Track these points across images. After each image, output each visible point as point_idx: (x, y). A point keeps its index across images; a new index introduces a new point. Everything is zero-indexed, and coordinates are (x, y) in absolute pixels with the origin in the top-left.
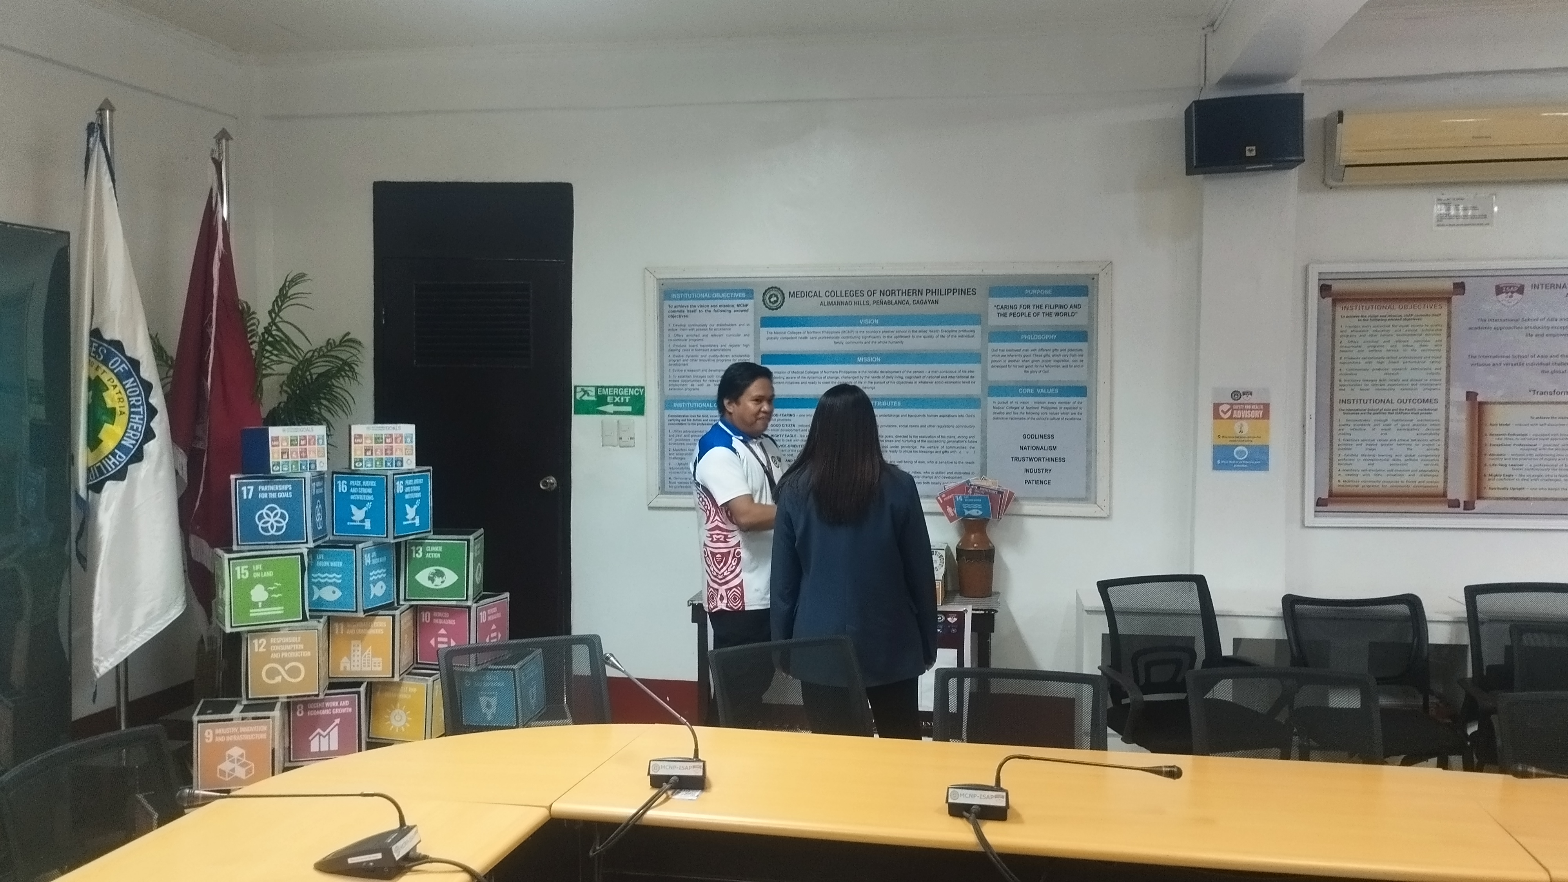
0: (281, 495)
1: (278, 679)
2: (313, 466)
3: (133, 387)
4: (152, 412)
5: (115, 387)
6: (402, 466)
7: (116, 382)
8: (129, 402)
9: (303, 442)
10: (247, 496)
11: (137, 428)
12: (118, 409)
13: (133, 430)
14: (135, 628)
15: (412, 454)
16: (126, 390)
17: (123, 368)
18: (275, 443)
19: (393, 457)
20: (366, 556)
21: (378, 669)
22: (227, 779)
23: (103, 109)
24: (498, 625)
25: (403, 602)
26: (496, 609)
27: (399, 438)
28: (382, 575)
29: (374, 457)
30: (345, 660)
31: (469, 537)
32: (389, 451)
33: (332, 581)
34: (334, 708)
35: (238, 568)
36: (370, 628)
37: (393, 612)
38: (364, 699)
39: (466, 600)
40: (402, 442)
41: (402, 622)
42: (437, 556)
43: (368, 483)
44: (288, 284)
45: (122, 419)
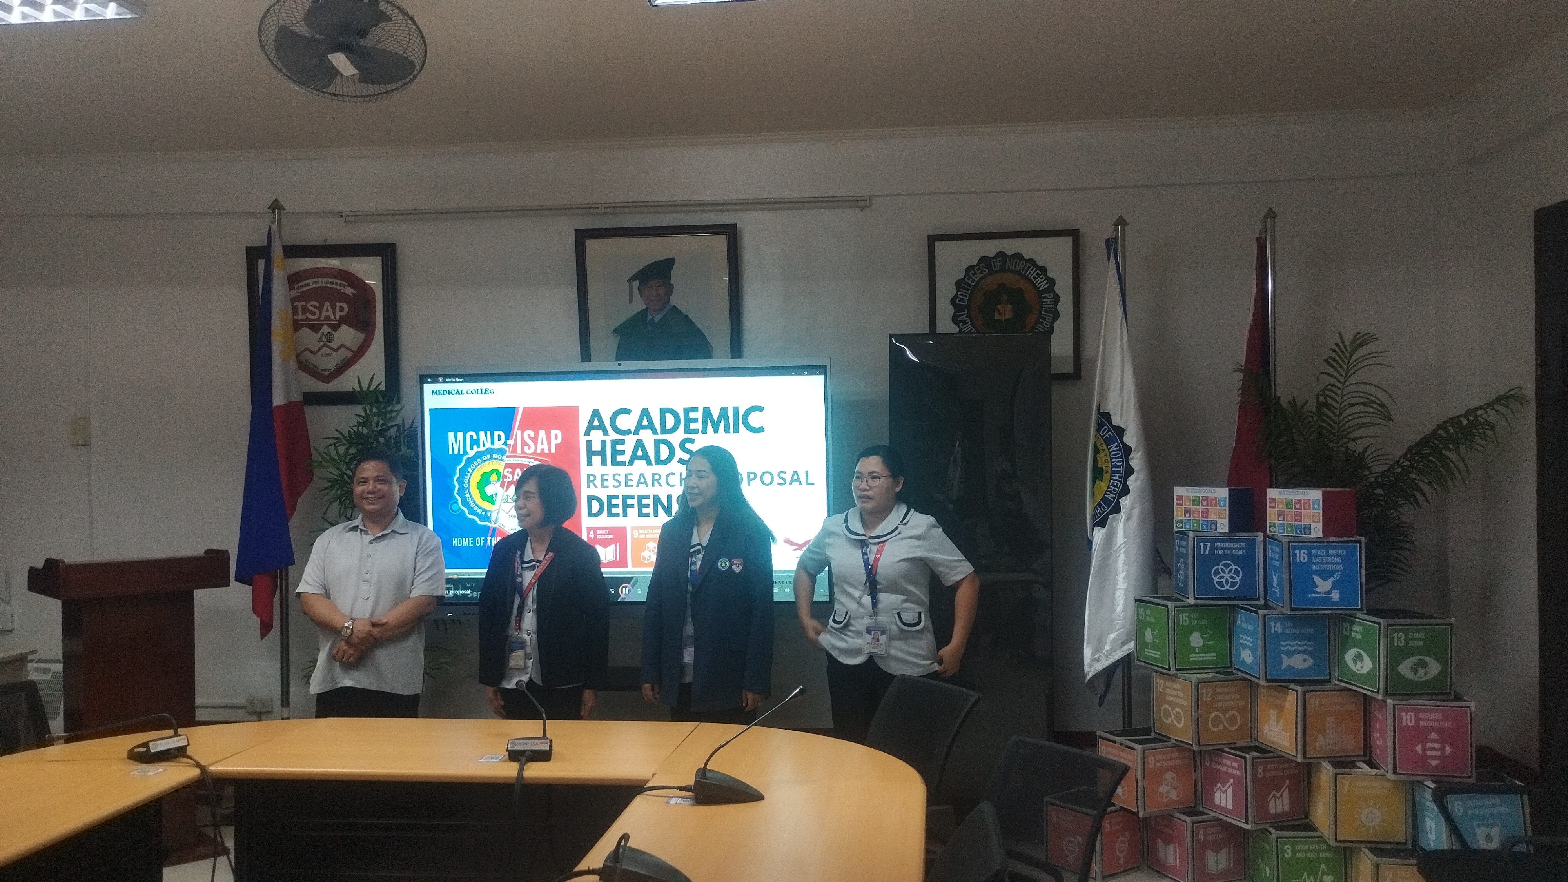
0: (1236, 553)
1: (1221, 727)
2: (1214, 527)
3: (1116, 450)
4: (1130, 471)
5: (1104, 450)
6: (1311, 535)
7: (1105, 447)
8: (1112, 462)
9: (1204, 503)
10: (1205, 553)
11: (1117, 484)
12: (1104, 468)
13: (1114, 486)
14: (1107, 647)
15: (1319, 522)
16: (1110, 453)
17: (1109, 435)
18: (1180, 502)
19: (1302, 523)
20: (1272, 624)
21: (1287, 744)
22: (1165, 801)
23: (1116, 225)
24: (1445, 736)
25: (1336, 682)
26: (1439, 716)
27: (1307, 504)
28: (1306, 647)
29: (1285, 522)
30: (1266, 727)
31: (1381, 621)
32: (1298, 517)
33: (1248, 644)
34: (1228, 766)
35: (1181, 615)
36: (1285, 701)
37: (1299, 688)
38: (1260, 769)
39: (1378, 693)
40: (1309, 509)
41: (1314, 701)
42: (1359, 637)
43: (1277, 549)
44: (1348, 347)
45: (1107, 476)
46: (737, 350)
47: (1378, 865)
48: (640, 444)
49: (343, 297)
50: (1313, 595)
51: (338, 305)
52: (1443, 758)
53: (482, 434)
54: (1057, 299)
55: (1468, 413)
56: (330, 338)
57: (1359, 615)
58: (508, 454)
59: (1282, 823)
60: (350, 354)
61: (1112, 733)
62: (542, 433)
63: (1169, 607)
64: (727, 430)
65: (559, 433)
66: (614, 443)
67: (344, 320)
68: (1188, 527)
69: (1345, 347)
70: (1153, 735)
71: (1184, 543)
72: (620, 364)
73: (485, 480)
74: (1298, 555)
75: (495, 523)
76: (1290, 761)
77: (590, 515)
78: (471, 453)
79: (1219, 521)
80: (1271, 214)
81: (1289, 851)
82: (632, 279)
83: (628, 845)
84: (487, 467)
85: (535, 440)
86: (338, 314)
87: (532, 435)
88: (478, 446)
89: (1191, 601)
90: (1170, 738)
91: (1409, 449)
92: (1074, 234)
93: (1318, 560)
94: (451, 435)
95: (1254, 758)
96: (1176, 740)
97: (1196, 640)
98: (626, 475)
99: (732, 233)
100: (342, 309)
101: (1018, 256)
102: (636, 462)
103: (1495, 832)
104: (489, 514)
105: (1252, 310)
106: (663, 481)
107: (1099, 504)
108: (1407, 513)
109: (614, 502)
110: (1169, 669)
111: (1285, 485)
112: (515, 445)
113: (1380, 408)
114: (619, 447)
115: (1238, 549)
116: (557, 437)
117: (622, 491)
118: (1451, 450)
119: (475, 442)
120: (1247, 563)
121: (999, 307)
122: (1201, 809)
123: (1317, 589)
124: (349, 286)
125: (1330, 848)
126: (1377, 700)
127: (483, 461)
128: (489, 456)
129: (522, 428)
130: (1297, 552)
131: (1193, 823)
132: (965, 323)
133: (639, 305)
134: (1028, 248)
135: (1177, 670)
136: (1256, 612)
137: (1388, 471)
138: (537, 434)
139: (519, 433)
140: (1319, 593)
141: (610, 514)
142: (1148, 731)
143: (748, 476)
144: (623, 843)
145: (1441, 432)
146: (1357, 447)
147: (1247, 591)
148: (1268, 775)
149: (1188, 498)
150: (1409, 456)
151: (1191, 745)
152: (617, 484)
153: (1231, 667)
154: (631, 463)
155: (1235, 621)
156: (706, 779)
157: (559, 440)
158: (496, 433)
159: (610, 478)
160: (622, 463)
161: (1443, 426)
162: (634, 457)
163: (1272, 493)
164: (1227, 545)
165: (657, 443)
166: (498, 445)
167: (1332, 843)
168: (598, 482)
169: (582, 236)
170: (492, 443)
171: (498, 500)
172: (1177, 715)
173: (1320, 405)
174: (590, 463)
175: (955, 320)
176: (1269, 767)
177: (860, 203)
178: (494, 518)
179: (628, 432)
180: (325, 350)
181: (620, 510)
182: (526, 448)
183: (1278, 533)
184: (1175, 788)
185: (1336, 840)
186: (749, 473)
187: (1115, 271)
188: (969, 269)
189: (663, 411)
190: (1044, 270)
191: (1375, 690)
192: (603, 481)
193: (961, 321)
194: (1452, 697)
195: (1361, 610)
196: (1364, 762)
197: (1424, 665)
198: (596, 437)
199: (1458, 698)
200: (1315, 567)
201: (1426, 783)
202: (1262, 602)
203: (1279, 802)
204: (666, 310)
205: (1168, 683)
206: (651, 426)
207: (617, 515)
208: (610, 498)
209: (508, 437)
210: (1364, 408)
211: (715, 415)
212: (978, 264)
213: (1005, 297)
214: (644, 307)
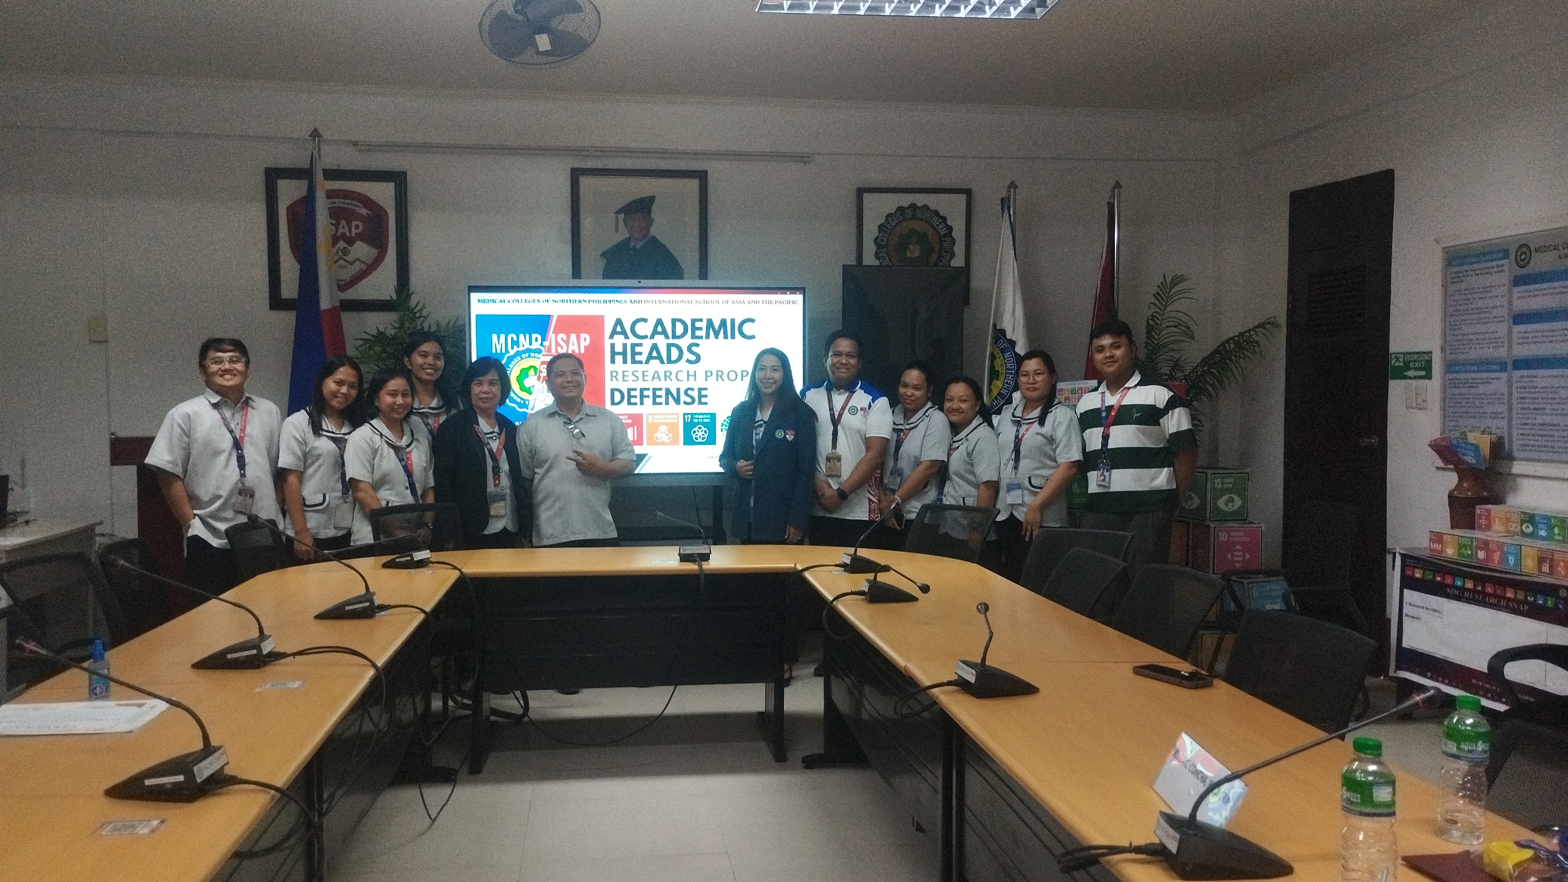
3: (1010, 358)
5: (999, 357)
7: (1001, 355)
8: (1006, 367)
12: (999, 371)
13: (1008, 384)
16: (1004, 359)
17: (1004, 346)
23: (1009, 187)
24: (1246, 547)
26: (1242, 534)
31: (1209, 471)
39: (1204, 520)
44: (1168, 283)
45: (1002, 377)
46: (703, 274)
48: (655, 347)
49: (359, 217)
51: (354, 223)
52: (1244, 562)
53: (521, 336)
54: (954, 242)
56: (345, 252)
58: (543, 353)
60: (364, 267)
62: (573, 337)
64: (726, 337)
65: (587, 336)
66: (633, 346)
67: (360, 237)
69: (1167, 285)
72: (640, 282)
73: (524, 374)
75: (532, 410)
77: (613, 403)
78: (512, 352)
80: (1118, 185)
82: (618, 212)
84: (526, 363)
85: (567, 342)
86: (354, 231)
87: (565, 338)
88: (518, 347)
91: (1204, 359)
92: (968, 192)
94: (495, 336)
98: (643, 372)
99: (702, 176)
100: (357, 227)
101: (926, 207)
102: (651, 361)
104: (527, 402)
105: (1102, 257)
106: (673, 377)
107: (996, 398)
109: (633, 393)
112: (550, 346)
113: (1185, 330)
114: (637, 349)
116: (586, 339)
117: (640, 385)
118: (1230, 359)
119: (515, 343)
121: (911, 246)
124: (364, 207)
126: (1202, 525)
127: (522, 358)
128: (527, 355)
129: (556, 332)
132: (884, 258)
134: (933, 201)
138: (568, 338)
139: (553, 336)
141: (629, 403)
143: (742, 373)
149: (1068, 389)
152: (636, 379)
154: (647, 362)
157: (588, 343)
158: (534, 336)
159: (630, 374)
160: (640, 362)
162: (650, 357)
165: (669, 346)
166: (536, 345)
168: (620, 377)
169: (576, 175)
170: (531, 344)
171: (534, 391)
174: (613, 361)
175: (877, 255)
177: (803, 158)
178: (531, 406)
179: (646, 337)
180: (342, 262)
181: (637, 400)
182: (559, 348)
186: (742, 372)
187: (1008, 223)
188: (889, 216)
189: (674, 321)
190: (944, 219)
192: (624, 376)
193: (881, 257)
194: (1248, 521)
197: (1232, 500)
198: (619, 340)
199: (1253, 521)
204: (646, 240)
206: (664, 332)
207: (635, 404)
208: (629, 390)
209: (543, 340)
210: (1175, 330)
211: (717, 324)
212: (896, 212)
213: (914, 239)
214: (628, 236)
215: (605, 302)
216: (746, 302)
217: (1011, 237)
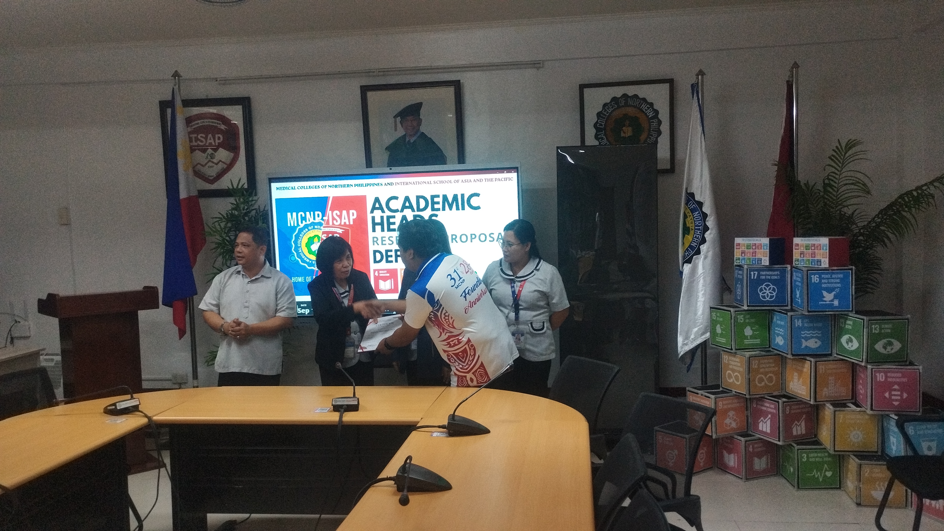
0: (773, 277)
1: (763, 384)
2: (759, 262)
3: (698, 216)
4: (706, 229)
5: (690, 216)
6: (821, 265)
7: (691, 214)
8: (695, 223)
9: (754, 247)
10: (754, 278)
11: (698, 237)
12: (690, 227)
13: (697, 238)
14: (692, 337)
15: (827, 258)
16: (694, 218)
17: (694, 207)
18: (738, 247)
19: (816, 259)
20: (796, 320)
21: (804, 393)
22: (728, 428)
23: (697, 75)
24: (903, 387)
25: (835, 355)
26: (900, 375)
27: (819, 247)
28: (817, 334)
29: (805, 258)
30: (791, 383)
31: (865, 318)
32: (813, 255)
33: (781, 333)
34: (768, 407)
35: (739, 316)
36: (803, 367)
37: (812, 360)
38: (788, 409)
39: (862, 361)
40: (820, 249)
41: (821, 367)
42: (850, 327)
43: (800, 275)
44: (843, 148)
45: (692, 232)
46: (461, 159)
47: (861, 465)
49: (220, 131)
50: (822, 303)
51: (217, 136)
52: (902, 400)
53: (308, 213)
54: (660, 123)
55: (918, 188)
56: (212, 156)
57: (850, 315)
58: (324, 225)
59: (801, 441)
60: (225, 166)
61: (695, 388)
62: (344, 212)
63: (732, 311)
64: (458, 209)
65: (355, 212)
66: (389, 218)
67: (220, 145)
68: (743, 262)
69: (842, 149)
70: (721, 389)
71: (740, 272)
73: (311, 241)
74: (813, 279)
76: (806, 403)
77: (375, 261)
78: (302, 226)
79: (763, 258)
80: (796, 65)
81: (805, 457)
82: (395, 117)
83: (412, 462)
84: (312, 233)
85: (340, 217)
86: (217, 141)
87: (339, 214)
88: (306, 221)
89: (745, 308)
90: (731, 391)
91: (881, 212)
92: (671, 82)
93: (826, 281)
94: (289, 214)
95: (784, 402)
96: (736, 392)
97: (748, 331)
99: (457, 85)
100: (219, 138)
101: (636, 96)
103: (934, 445)
104: (314, 262)
105: (783, 127)
107: (687, 250)
108: (879, 250)
109: (389, 254)
110: (732, 349)
111: (804, 235)
112: (328, 220)
113: (862, 186)
114: (392, 220)
115: (775, 275)
116: (354, 214)
118: (906, 211)
119: (304, 219)
120: (780, 284)
121: (624, 128)
122: (750, 433)
123: (824, 299)
124: (223, 124)
125: (830, 455)
126: (860, 366)
127: (309, 230)
128: (312, 227)
129: (332, 210)
130: (813, 276)
131: (746, 441)
132: (602, 139)
133: (401, 132)
134: (642, 91)
135: (736, 349)
136: (786, 314)
137: (867, 225)
138: (341, 213)
139: (330, 212)
140: (826, 301)
141: (387, 261)
142: (718, 387)
143: (471, 237)
144: (408, 461)
145: (900, 200)
146: (848, 211)
147: (780, 300)
148: (793, 412)
149: (744, 245)
150: (880, 216)
151: (745, 395)
153: (770, 347)
155: (772, 318)
156: (455, 421)
157: (355, 217)
158: (316, 213)
159: (387, 239)
161: (901, 197)
163: (797, 240)
164: (768, 273)
166: (318, 220)
167: (832, 452)
168: (379, 242)
169: (365, 90)
170: (314, 219)
172: (737, 378)
173: (825, 185)
174: (374, 230)
175: (597, 137)
176: (793, 407)
177: (536, 65)
179: (396, 211)
180: (210, 164)
181: (393, 259)
182: (335, 222)
183: (801, 265)
184: (735, 420)
185: (835, 451)
186: (471, 235)
187: (697, 104)
188: (605, 105)
189: (418, 198)
190: (651, 104)
191: (860, 360)
192: (382, 241)
193: (600, 138)
194: (908, 363)
195: (852, 311)
196: (852, 403)
197: (890, 344)
198: (378, 214)
199: (911, 364)
200: (823, 286)
201: (891, 415)
202: (789, 308)
203: (799, 428)
204: (418, 135)
205: (730, 357)
206: (411, 207)
207: (392, 262)
208: (387, 251)
209: (324, 215)
210: (852, 187)
211: (450, 200)
212: (611, 102)
213: (627, 122)
214: (404, 133)
215: (367, 185)
216: (472, 180)
217: (699, 116)
